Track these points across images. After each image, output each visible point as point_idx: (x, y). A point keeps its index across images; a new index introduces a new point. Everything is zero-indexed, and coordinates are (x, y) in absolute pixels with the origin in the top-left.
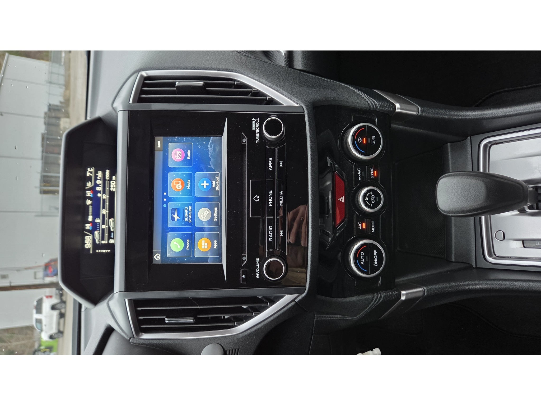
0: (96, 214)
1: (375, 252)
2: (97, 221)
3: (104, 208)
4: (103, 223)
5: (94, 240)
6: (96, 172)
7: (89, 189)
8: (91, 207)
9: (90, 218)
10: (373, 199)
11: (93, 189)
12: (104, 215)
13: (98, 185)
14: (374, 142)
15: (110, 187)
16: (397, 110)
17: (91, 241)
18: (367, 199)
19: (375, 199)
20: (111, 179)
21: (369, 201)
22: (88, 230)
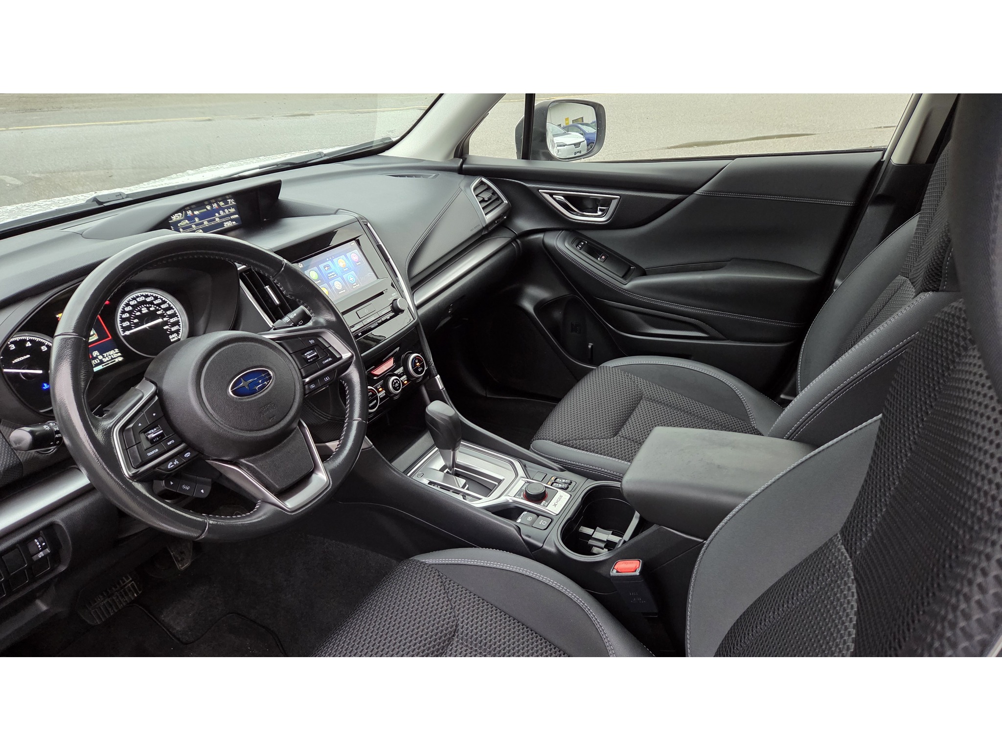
0: (201, 217)
1: (375, 401)
2: (197, 219)
3: (209, 221)
4: (196, 225)
5: (180, 221)
6: (233, 207)
7: (218, 205)
8: (205, 210)
9: (196, 213)
10: (397, 385)
11: (220, 208)
12: (202, 223)
13: (224, 212)
14: (420, 370)
15: (226, 221)
16: (436, 377)
17: (178, 219)
18: (395, 381)
19: (397, 387)
20: (232, 220)
21: (395, 383)
22: (186, 214)
